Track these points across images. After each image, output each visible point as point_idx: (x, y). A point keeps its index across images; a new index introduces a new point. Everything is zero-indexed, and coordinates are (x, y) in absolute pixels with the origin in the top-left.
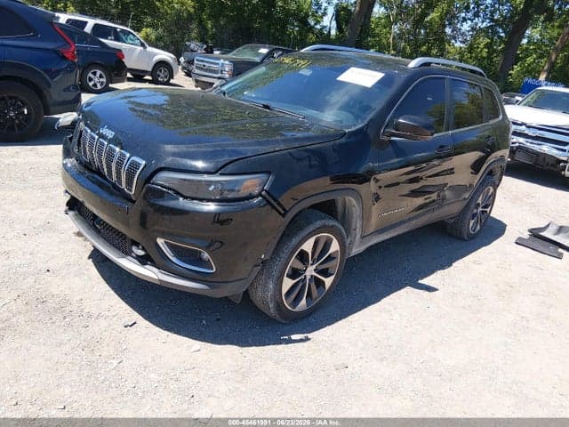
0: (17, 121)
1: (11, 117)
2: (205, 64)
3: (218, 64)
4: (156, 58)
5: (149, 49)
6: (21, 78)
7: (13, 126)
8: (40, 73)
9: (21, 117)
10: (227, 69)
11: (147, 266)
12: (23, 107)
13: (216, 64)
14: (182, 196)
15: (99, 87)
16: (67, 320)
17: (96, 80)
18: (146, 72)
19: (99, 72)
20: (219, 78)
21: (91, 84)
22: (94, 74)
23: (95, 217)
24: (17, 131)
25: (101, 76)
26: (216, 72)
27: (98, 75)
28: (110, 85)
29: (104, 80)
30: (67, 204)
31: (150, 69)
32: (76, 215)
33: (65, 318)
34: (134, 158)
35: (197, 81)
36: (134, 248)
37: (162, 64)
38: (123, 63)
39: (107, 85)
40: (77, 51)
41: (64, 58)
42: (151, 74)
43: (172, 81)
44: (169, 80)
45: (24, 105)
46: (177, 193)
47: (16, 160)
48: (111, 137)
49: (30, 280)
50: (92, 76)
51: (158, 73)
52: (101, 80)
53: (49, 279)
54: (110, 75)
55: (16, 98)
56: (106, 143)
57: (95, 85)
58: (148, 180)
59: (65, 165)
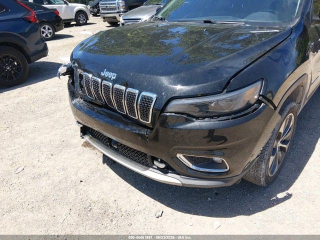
0: (13, 72)
1: (8, 70)
2: (108, 6)
3: (115, 3)
4: (76, 10)
5: (70, 5)
6: (7, 42)
7: (11, 75)
8: (18, 36)
9: (14, 69)
10: (121, 5)
11: (169, 174)
12: (14, 61)
13: (113, 4)
14: (194, 117)
15: (49, 36)
16: (114, 223)
17: (47, 32)
18: (72, 20)
19: (47, 27)
20: (117, 13)
21: (44, 35)
22: (44, 28)
23: (110, 140)
24: (15, 79)
25: (49, 29)
26: (115, 9)
27: (47, 29)
28: (56, 33)
29: (51, 31)
30: (81, 132)
31: (74, 18)
32: (91, 138)
33: (112, 221)
34: (144, 93)
35: (104, 18)
36: (155, 163)
37: (80, 12)
38: (59, 17)
39: (54, 33)
40: (37, 15)
41: (30, 22)
42: (75, 20)
43: (88, 22)
44: (86, 21)
45: (14, 60)
46: (189, 115)
47: (21, 98)
48: (114, 78)
49: (72, 193)
50: (44, 30)
51: (79, 18)
52: (50, 31)
53: (85, 188)
54: (54, 27)
55: (7, 57)
56: (111, 84)
57: (47, 35)
58: (163, 110)
59: (75, 105)
